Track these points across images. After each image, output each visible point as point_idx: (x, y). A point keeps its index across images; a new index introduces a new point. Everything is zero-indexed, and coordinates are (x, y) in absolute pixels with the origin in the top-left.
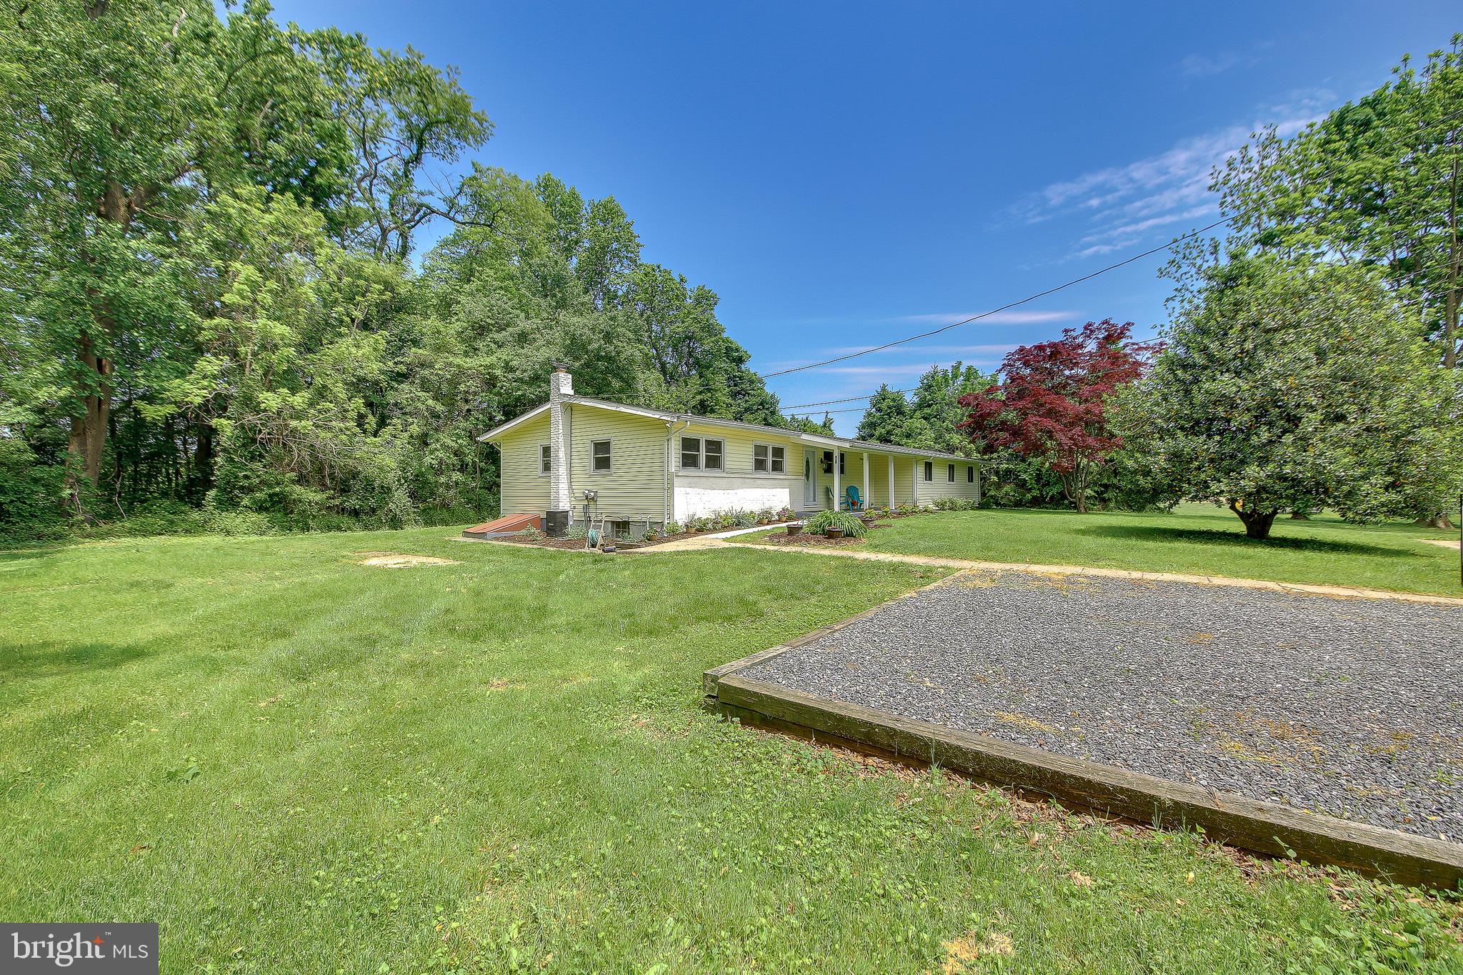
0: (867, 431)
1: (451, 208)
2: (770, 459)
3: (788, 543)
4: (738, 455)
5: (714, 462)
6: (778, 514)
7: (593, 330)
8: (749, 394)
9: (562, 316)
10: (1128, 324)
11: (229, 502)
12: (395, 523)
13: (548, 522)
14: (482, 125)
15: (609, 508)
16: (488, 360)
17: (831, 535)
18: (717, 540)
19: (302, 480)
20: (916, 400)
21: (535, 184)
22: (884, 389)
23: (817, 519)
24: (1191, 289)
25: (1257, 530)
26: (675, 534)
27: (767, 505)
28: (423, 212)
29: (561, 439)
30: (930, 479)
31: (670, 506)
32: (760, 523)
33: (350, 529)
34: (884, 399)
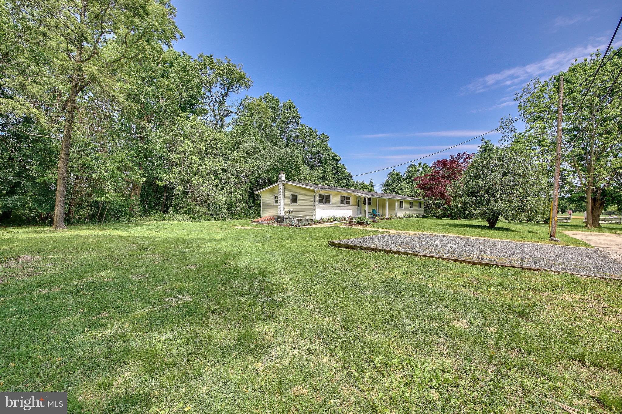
0: (386, 187)
1: (237, 110)
2: (346, 200)
3: (349, 226)
4: (335, 199)
5: (328, 202)
6: (348, 218)
7: (287, 154)
8: (340, 173)
9: (276, 149)
10: (473, 154)
11: (176, 211)
12: (224, 219)
13: (278, 219)
14: (249, 82)
15: (297, 214)
16: (252, 165)
17: (361, 224)
18: (329, 225)
19: (198, 205)
20: (405, 176)
21: (263, 97)
22: (393, 171)
23: (358, 219)
24: (508, 137)
25: (492, 226)
26: (316, 223)
27: (344, 215)
28: (228, 113)
29: (282, 194)
30: (402, 207)
31: (315, 214)
32: (342, 220)
33: (211, 220)
34: (393, 175)
